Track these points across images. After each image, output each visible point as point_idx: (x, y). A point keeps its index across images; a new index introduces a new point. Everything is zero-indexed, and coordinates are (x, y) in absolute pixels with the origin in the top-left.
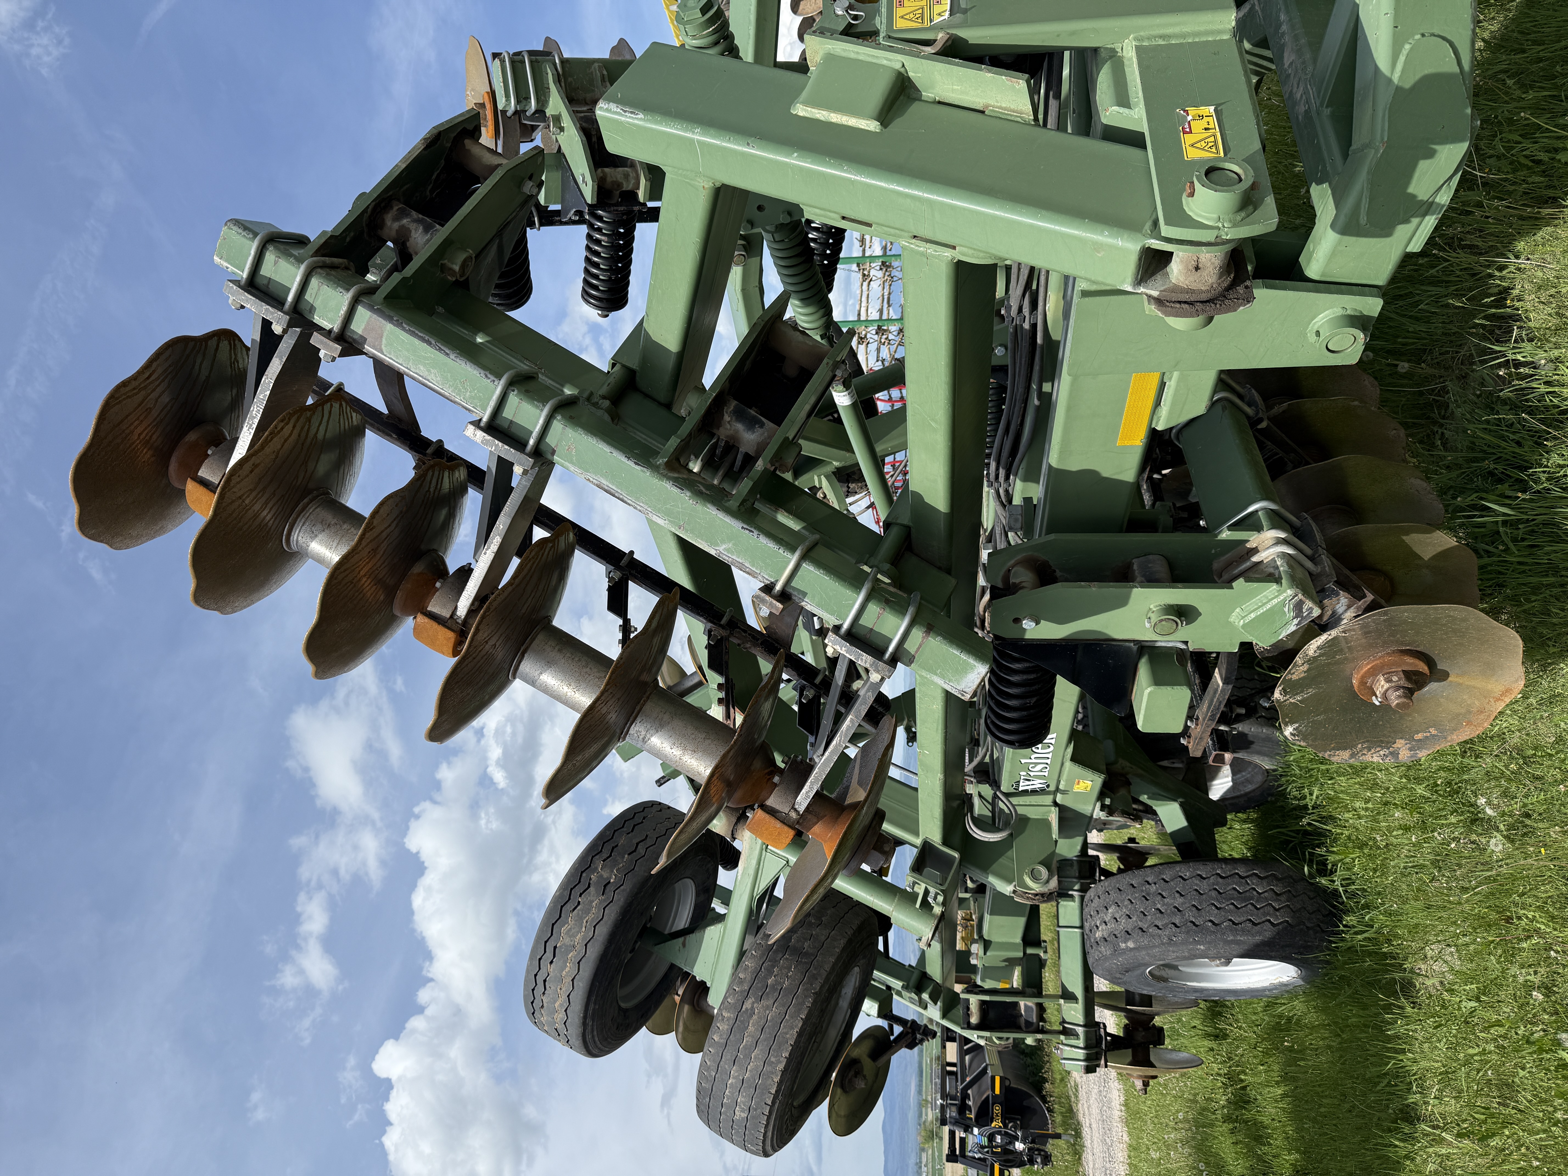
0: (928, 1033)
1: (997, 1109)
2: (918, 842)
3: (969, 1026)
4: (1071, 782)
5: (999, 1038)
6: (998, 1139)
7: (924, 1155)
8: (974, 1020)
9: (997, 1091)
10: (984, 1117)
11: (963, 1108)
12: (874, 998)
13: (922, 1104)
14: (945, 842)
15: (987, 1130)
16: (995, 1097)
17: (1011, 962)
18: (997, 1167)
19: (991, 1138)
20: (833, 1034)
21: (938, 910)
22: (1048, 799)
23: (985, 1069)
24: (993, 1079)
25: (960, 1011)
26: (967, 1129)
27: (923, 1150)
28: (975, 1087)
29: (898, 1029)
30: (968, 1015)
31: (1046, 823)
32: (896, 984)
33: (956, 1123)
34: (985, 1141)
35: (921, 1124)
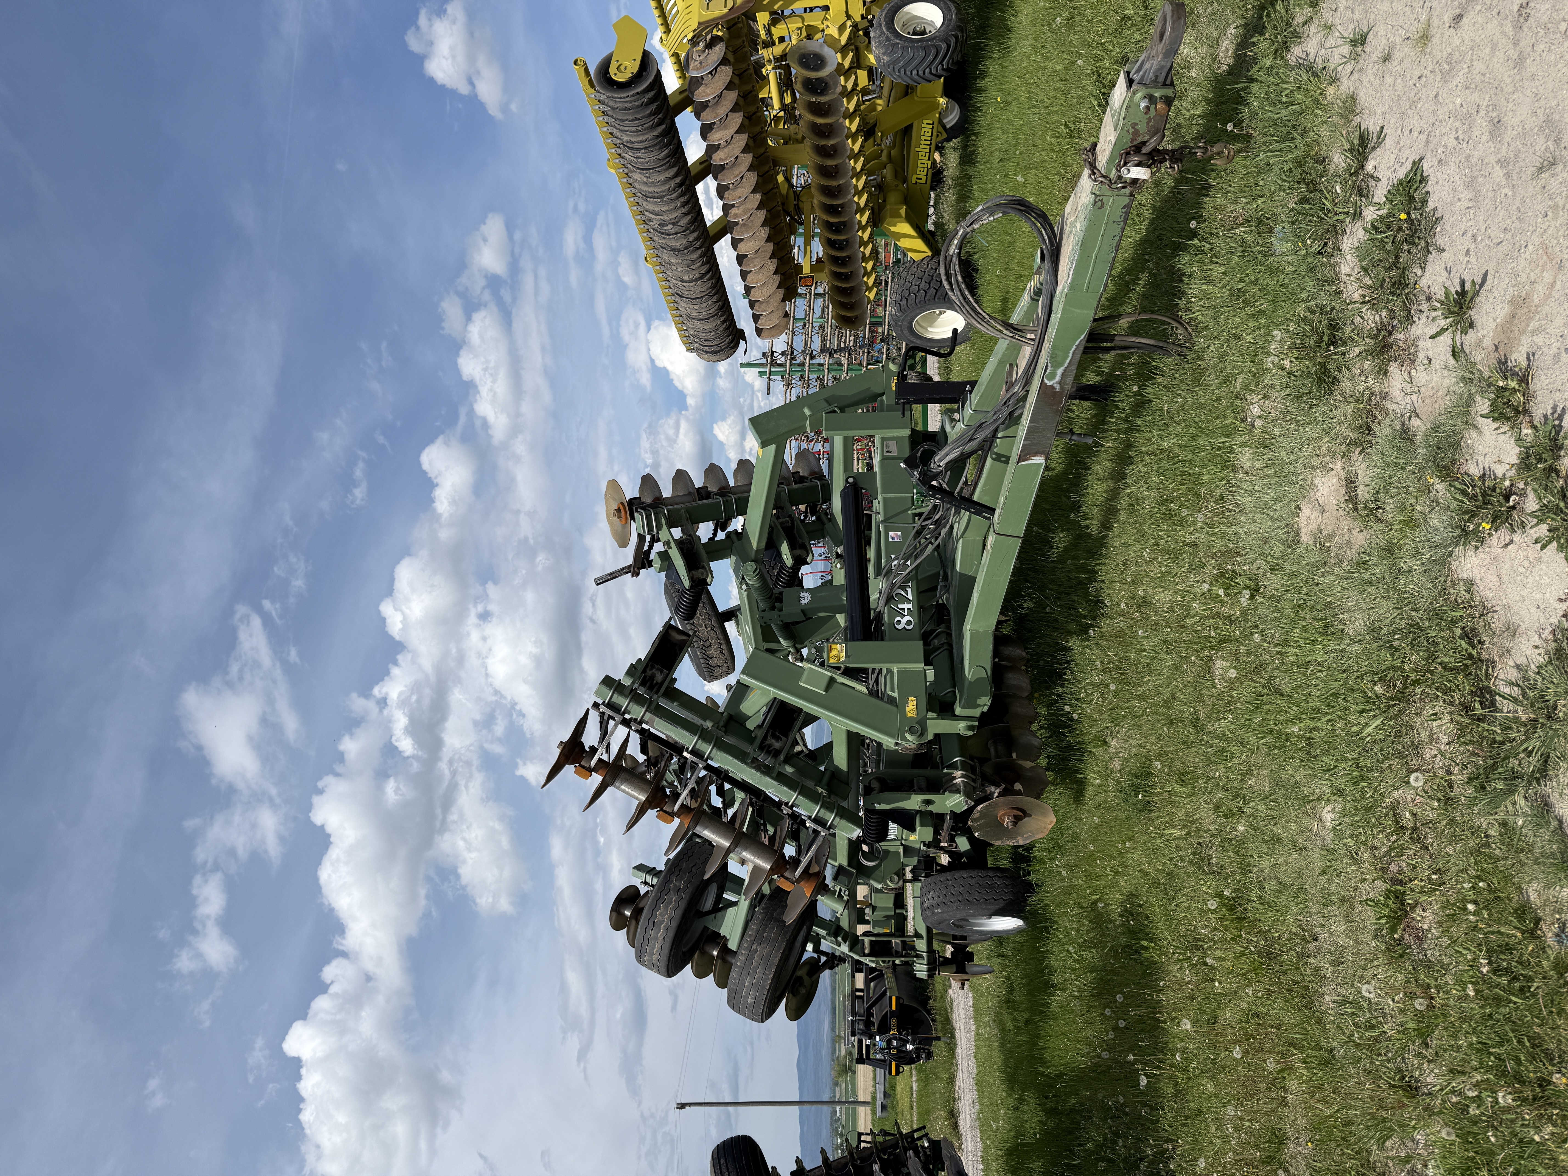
0: (842, 959)
1: (894, 1021)
2: (836, 864)
3: (864, 955)
4: (908, 836)
5: (884, 962)
6: (895, 1043)
7: (838, 1090)
8: (867, 951)
9: (894, 1008)
10: (883, 1029)
11: (868, 1023)
12: (812, 942)
13: (835, 1040)
14: (849, 865)
15: (886, 1037)
16: (892, 1012)
17: (888, 917)
18: (894, 1064)
19: (889, 1042)
20: (792, 960)
21: (846, 898)
22: (899, 843)
23: (885, 991)
24: (891, 998)
25: (859, 946)
26: (871, 1037)
27: (836, 1084)
28: (877, 1006)
29: (823, 959)
30: (863, 948)
31: (898, 853)
32: (823, 932)
33: (863, 1033)
34: (884, 1045)
35: (834, 1059)
